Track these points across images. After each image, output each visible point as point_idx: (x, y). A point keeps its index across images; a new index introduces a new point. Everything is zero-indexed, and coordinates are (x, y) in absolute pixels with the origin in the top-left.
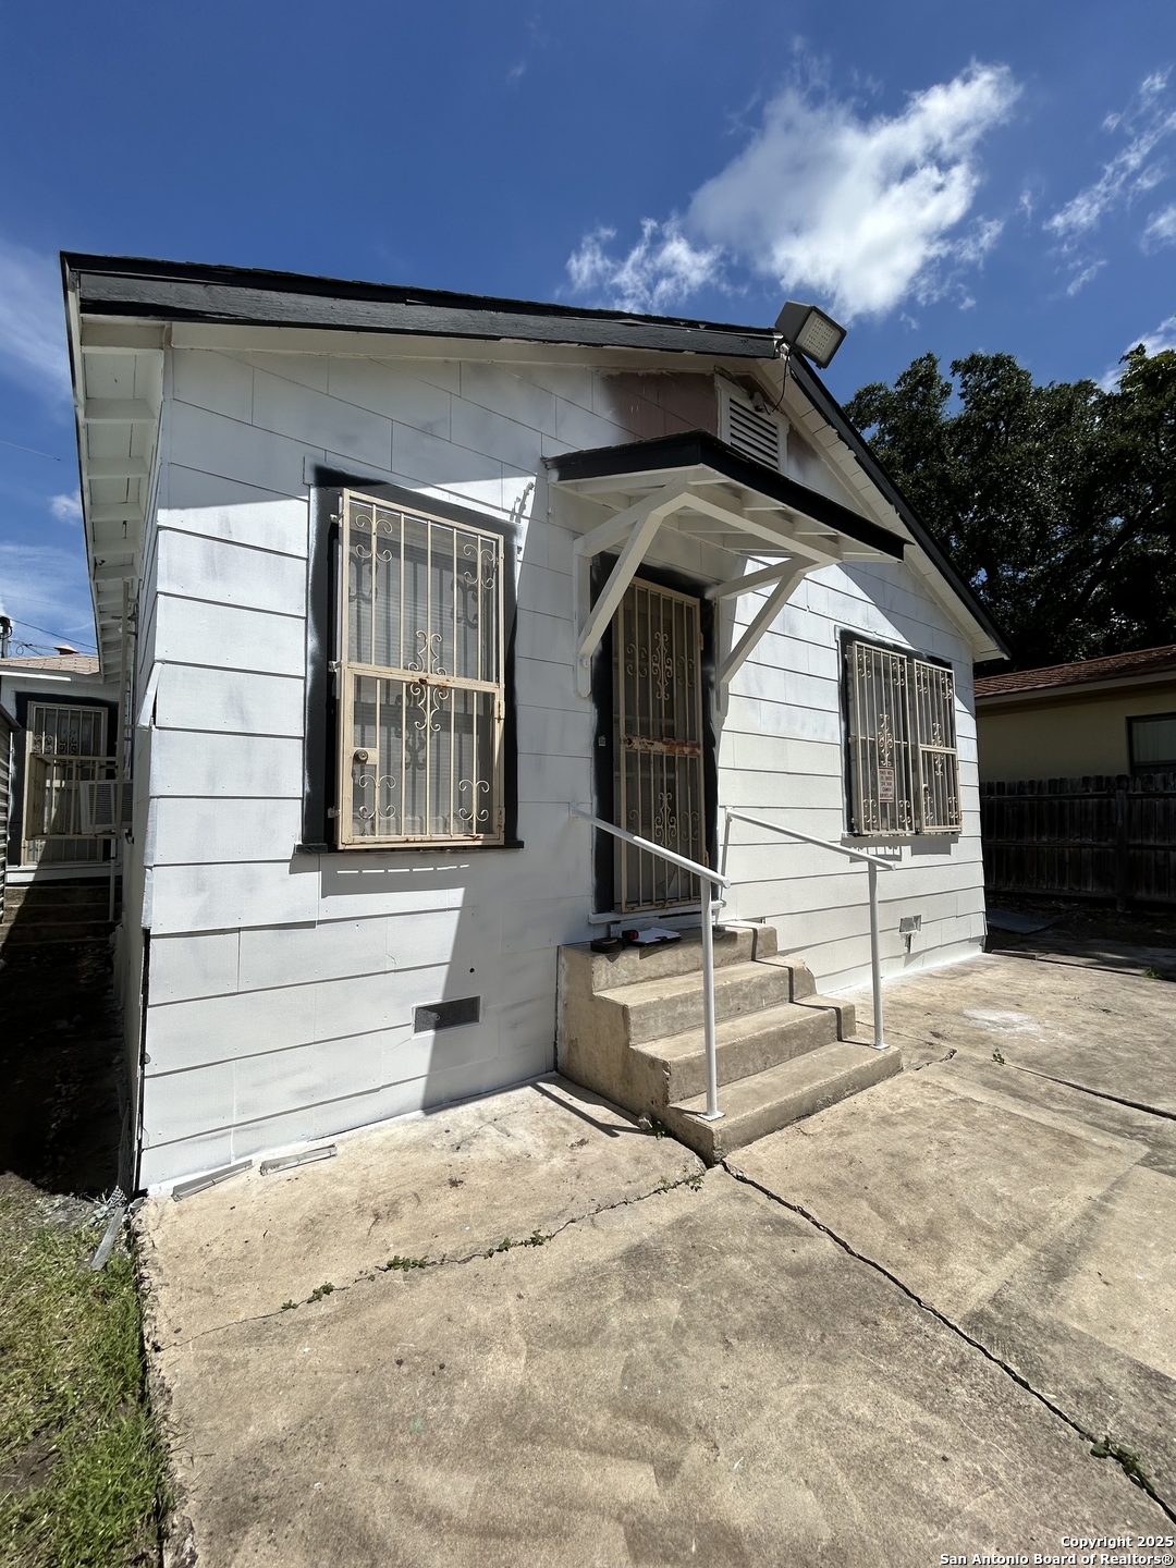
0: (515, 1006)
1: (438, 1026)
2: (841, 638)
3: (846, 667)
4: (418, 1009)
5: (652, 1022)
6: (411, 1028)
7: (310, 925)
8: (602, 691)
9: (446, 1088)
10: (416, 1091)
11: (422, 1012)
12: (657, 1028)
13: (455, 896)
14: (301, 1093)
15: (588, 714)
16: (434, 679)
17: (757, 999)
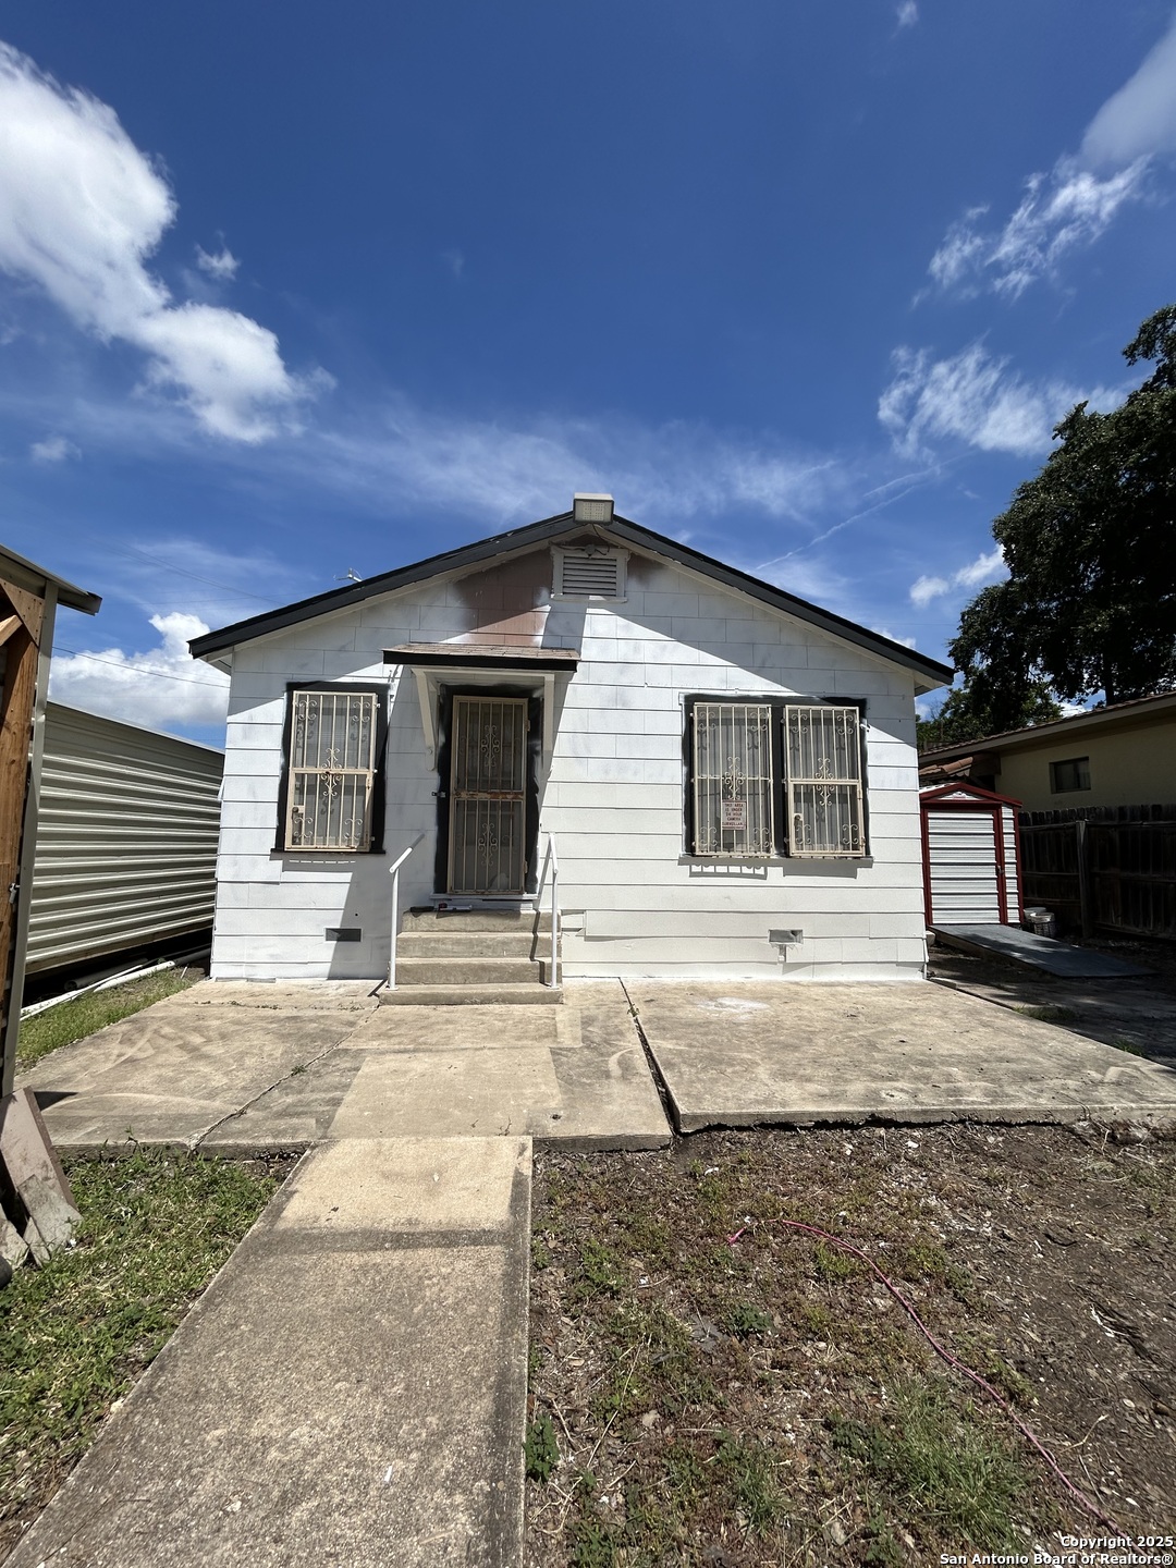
0: (382, 938)
1: (338, 940)
2: (686, 701)
3: (690, 722)
4: (327, 929)
5: (411, 948)
6: (324, 938)
7: (277, 883)
8: (443, 765)
9: (339, 971)
10: (326, 969)
11: (330, 931)
12: (414, 951)
13: (347, 877)
14: (272, 956)
15: (434, 780)
16: (334, 770)
17: (499, 950)
